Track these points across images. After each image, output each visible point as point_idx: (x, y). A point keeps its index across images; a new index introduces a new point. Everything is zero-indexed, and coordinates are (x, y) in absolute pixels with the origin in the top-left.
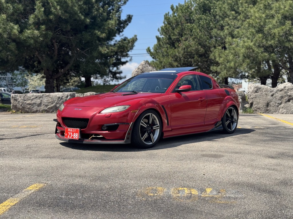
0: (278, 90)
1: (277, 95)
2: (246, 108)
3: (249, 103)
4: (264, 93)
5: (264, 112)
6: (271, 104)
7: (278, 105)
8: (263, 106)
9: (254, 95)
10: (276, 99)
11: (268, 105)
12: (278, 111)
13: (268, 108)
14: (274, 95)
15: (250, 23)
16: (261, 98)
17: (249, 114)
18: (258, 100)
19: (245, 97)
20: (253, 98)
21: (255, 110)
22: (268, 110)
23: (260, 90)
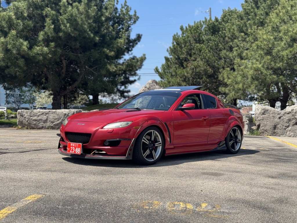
0: (285, 113)
1: (285, 117)
2: (253, 130)
3: (256, 125)
4: (272, 115)
5: (271, 134)
6: (278, 126)
7: (286, 128)
8: (271, 128)
9: (261, 116)
10: (284, 121)
11: (275, 127)
12: (285, 134)
13: (275, 131)
14: (282, 118)
15: (259, 45)
16: (268, 120)
17: (255, 136)
18: (265, 122)
19: (252, 119)
20: (260, 120)
21: (262, 132)
22: (275, 133)
23: (268, 112)
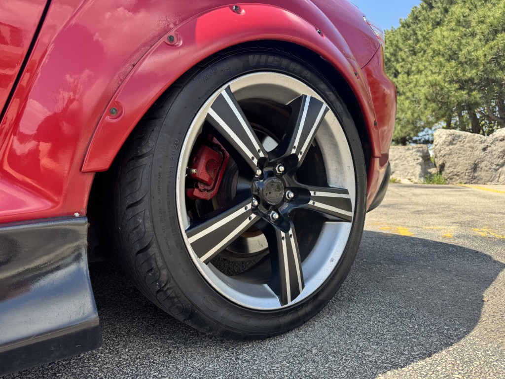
0: (496, 139)
1: (495, 148)
2: (431, 175)
3: (438, 165)
4: (468, 145)
5: (468, 181)
6: (482, 165)
7: (497, 167)
8: (466, 170)
9: (447, 148)
10: (493, 155)
11: (475, 168)
12: (497, 179)
13: (476, 174)
14: (489, 148)
16: (460, 155)
17: (436, 185)
18: (455, 159)
19: (428, 154)
20: (443, 156)
21: (448, 178)
22: (475, 178)
23: (459, 140)
